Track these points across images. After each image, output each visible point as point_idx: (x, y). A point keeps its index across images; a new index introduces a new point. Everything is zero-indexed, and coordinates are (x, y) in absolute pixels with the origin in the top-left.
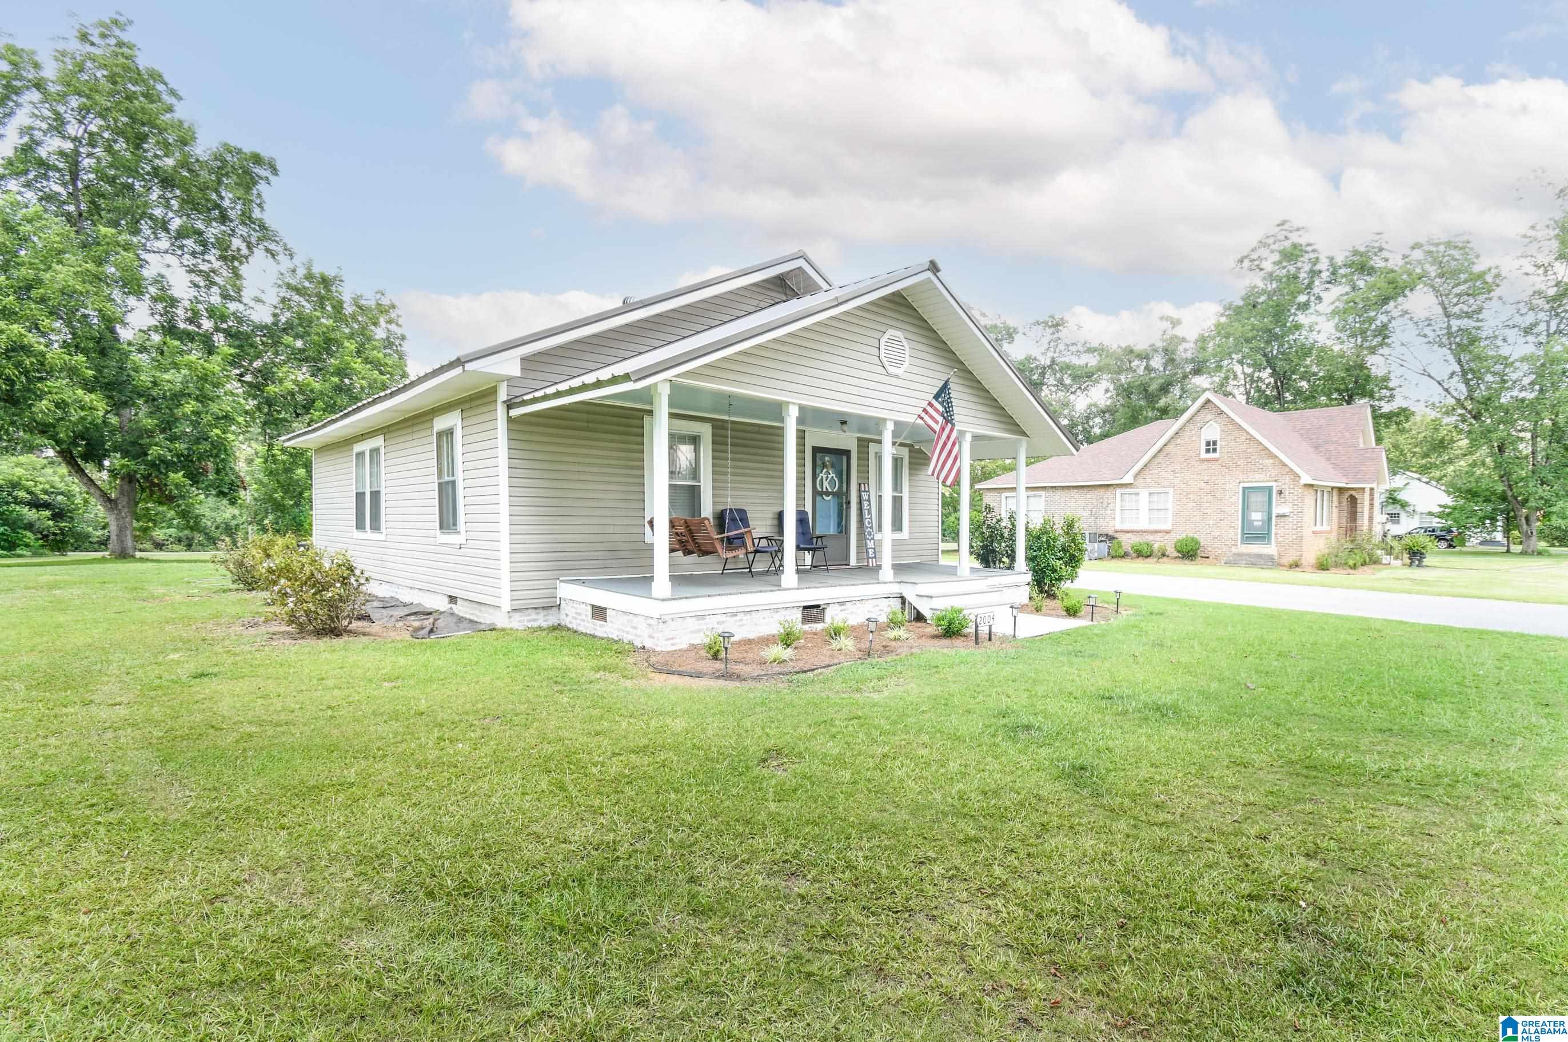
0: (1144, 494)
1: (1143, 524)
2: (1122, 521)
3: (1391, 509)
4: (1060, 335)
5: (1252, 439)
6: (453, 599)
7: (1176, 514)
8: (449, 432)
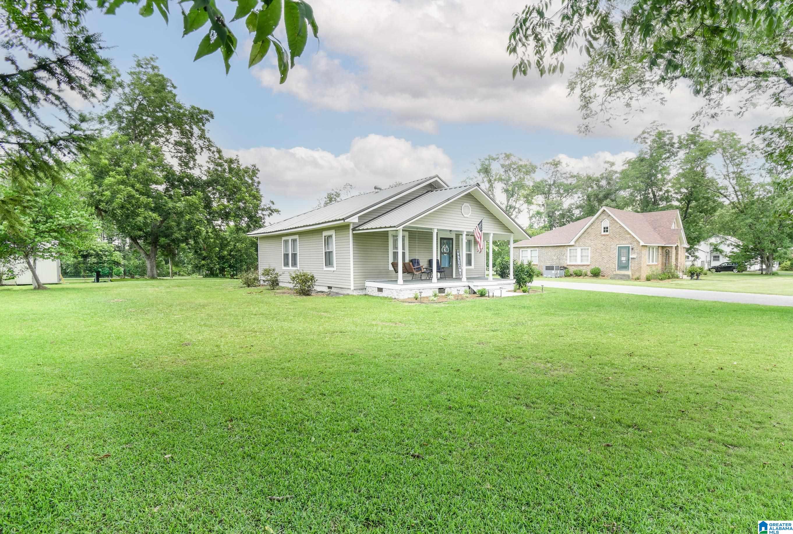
0: (579, 250)
1: (579, 262)
2: (570, 261)
3: (715, 254)
4: (558, 169)
5: (621, 227)
6: (330, 288)
7: (592, 258)
8: (330, 236)
